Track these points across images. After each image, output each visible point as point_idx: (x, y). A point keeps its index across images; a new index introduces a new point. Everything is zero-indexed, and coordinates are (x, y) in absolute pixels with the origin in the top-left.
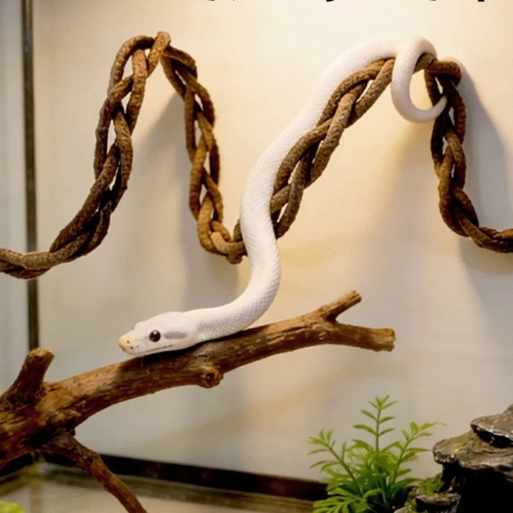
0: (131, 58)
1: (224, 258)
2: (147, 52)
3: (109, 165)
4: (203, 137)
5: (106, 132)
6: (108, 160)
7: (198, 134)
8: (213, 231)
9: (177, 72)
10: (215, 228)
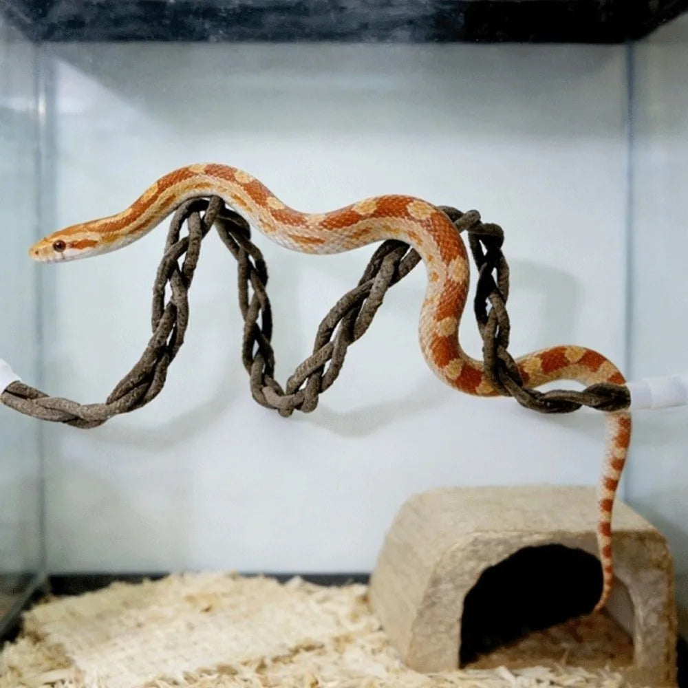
0: (186, 220)
1: (277, 411)
2: (202, 213)
3: (166, 321)
4: (255, 296)
5: (163, 289)
6: (165, 315)
7: (251, 292)
8: (265, 385)
9: (230, 234)
10: (267, 382)
